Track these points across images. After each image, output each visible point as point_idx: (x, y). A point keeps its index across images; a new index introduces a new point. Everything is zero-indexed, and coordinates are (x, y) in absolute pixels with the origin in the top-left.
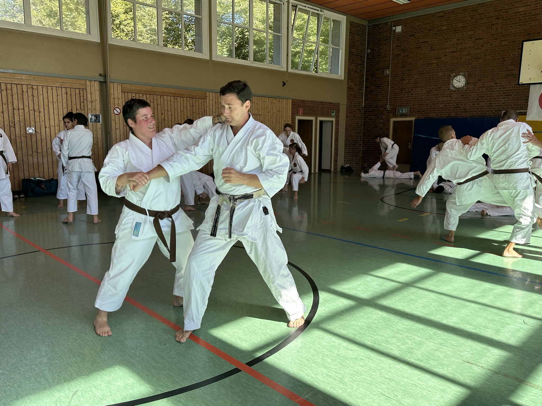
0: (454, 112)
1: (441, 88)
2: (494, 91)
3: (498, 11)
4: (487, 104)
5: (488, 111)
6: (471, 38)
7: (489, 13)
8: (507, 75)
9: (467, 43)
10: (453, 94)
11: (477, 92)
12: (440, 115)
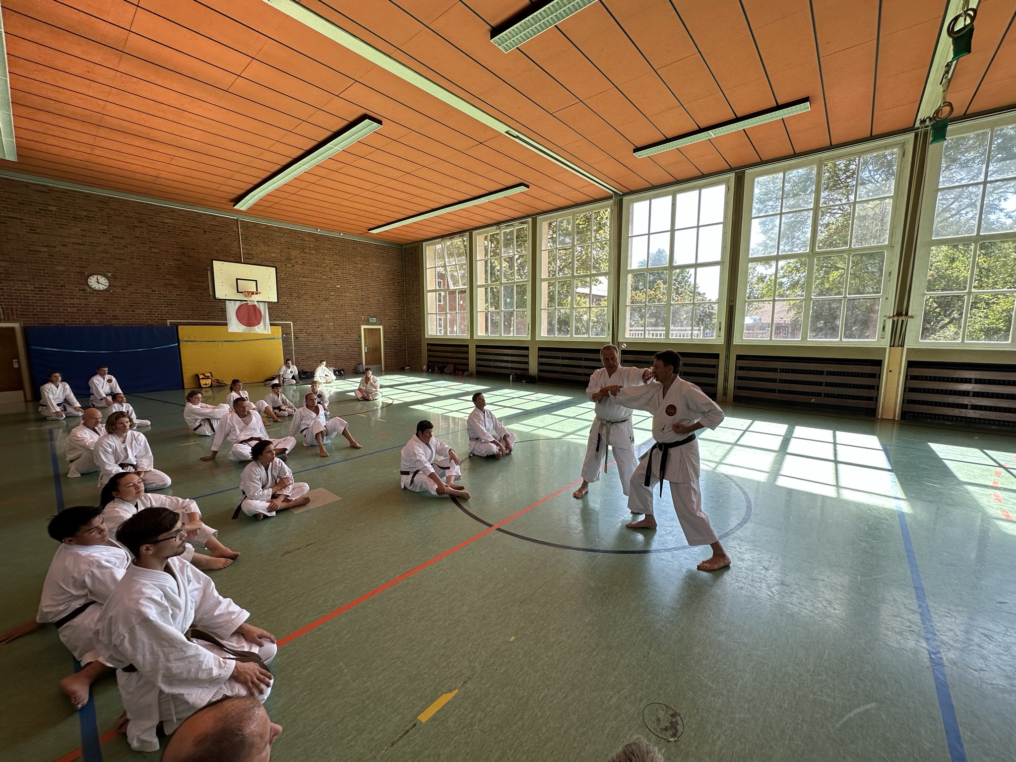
0: (96, 319)
1: (64, 286)
2: (153, 299)
3: (138, 213)
4: (146, 311)
5: (149, 319)
6: (106, 233)
7: (125, 211)
8: (166, 284)
9: (99, 238)
10: (91, 296)
11: (128, 298)
12: (72, 321)
